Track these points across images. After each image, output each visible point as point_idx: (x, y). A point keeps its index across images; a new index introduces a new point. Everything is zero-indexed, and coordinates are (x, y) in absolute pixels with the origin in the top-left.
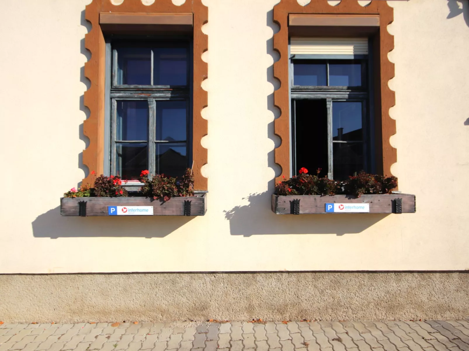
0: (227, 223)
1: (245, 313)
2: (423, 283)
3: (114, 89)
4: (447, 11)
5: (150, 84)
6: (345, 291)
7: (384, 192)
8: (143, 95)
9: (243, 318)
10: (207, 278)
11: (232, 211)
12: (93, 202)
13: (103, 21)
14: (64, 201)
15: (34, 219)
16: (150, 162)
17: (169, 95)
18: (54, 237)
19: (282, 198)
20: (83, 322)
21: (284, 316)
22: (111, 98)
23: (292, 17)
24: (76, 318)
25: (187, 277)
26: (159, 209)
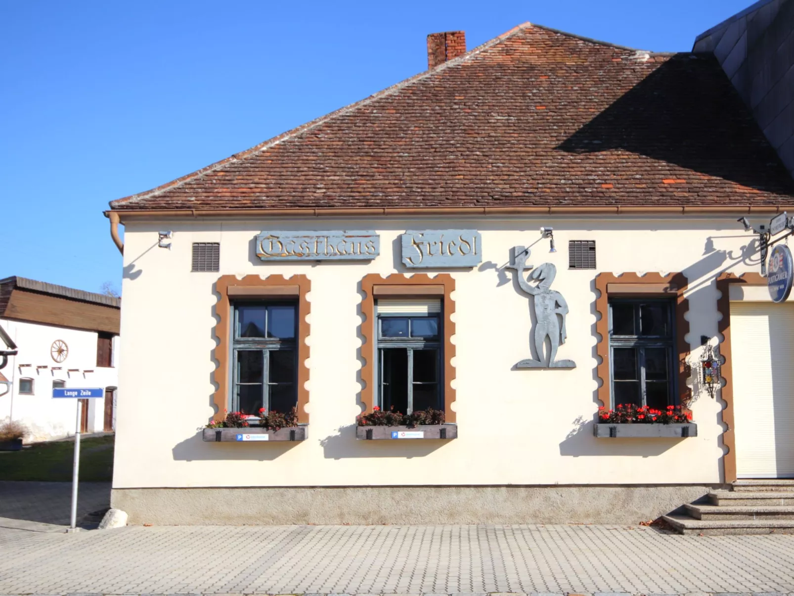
0: (322, 449)
1: (338, 520)
2: (478, 495)
3: (236, 342)
4: (497, 281)
5: (264, 336)
6: (416, 501)
7: (432, 423)
8: (259, 347)
9: (336, 523)
10: (308, 491)
11: (325, 440)
12: (226, 431)
13: (230, 293)
14: (206, 431)
15: (173, 446)
16: (264, 400)
17: (279, 346)
18: (189, 460)
19: (361, 428)
20: (213, 524)
21: (368, 521)
22: (234, 349)
23: (375, 288)
24: (207, 522)
25: (292, 490)
26: (273, 436)
